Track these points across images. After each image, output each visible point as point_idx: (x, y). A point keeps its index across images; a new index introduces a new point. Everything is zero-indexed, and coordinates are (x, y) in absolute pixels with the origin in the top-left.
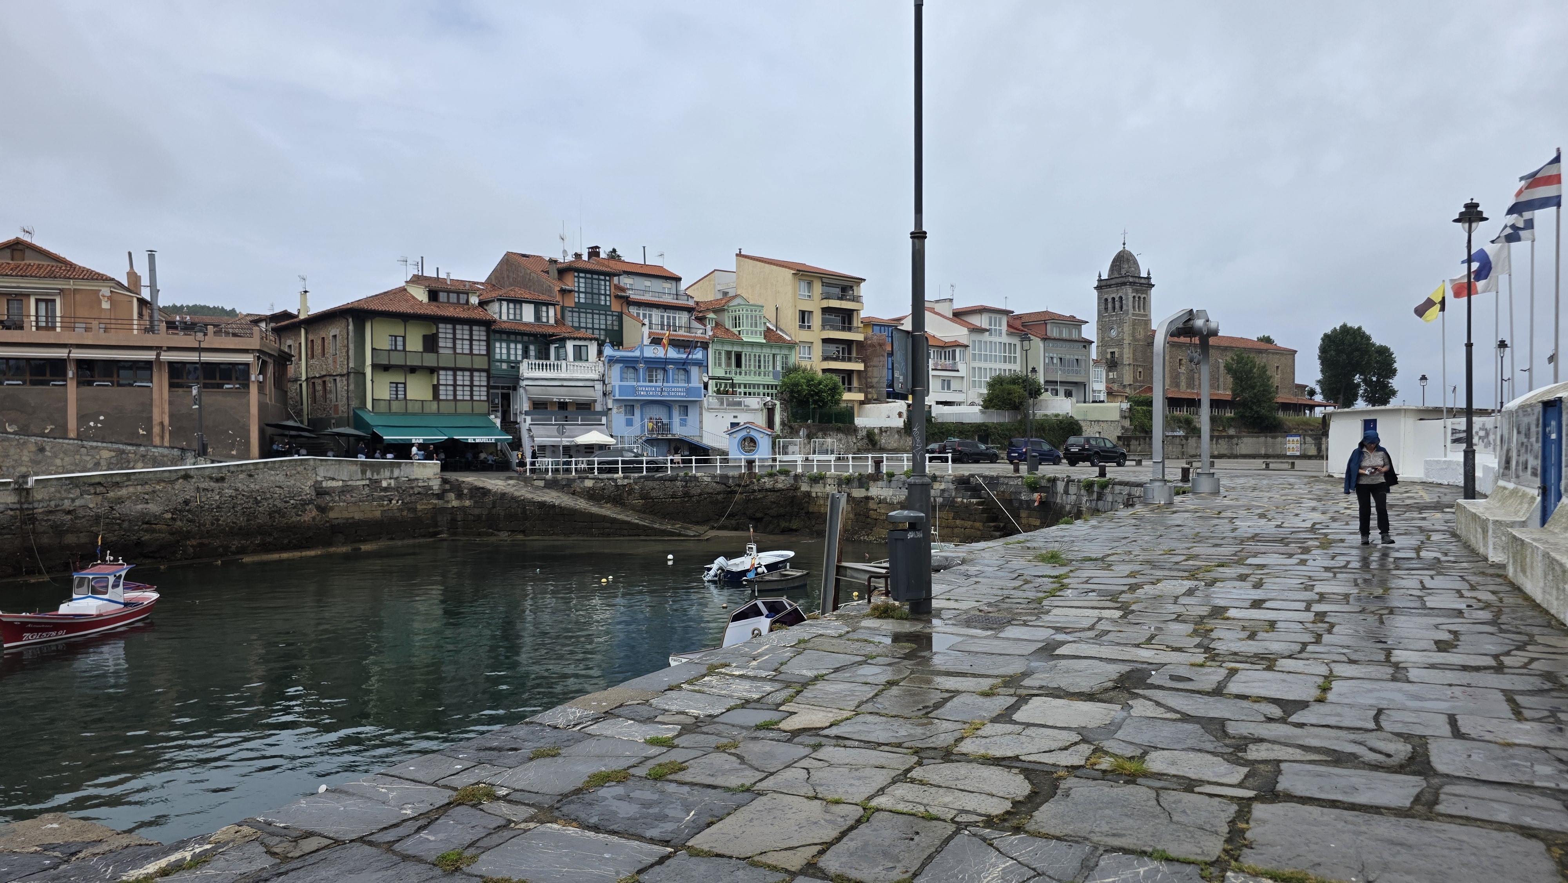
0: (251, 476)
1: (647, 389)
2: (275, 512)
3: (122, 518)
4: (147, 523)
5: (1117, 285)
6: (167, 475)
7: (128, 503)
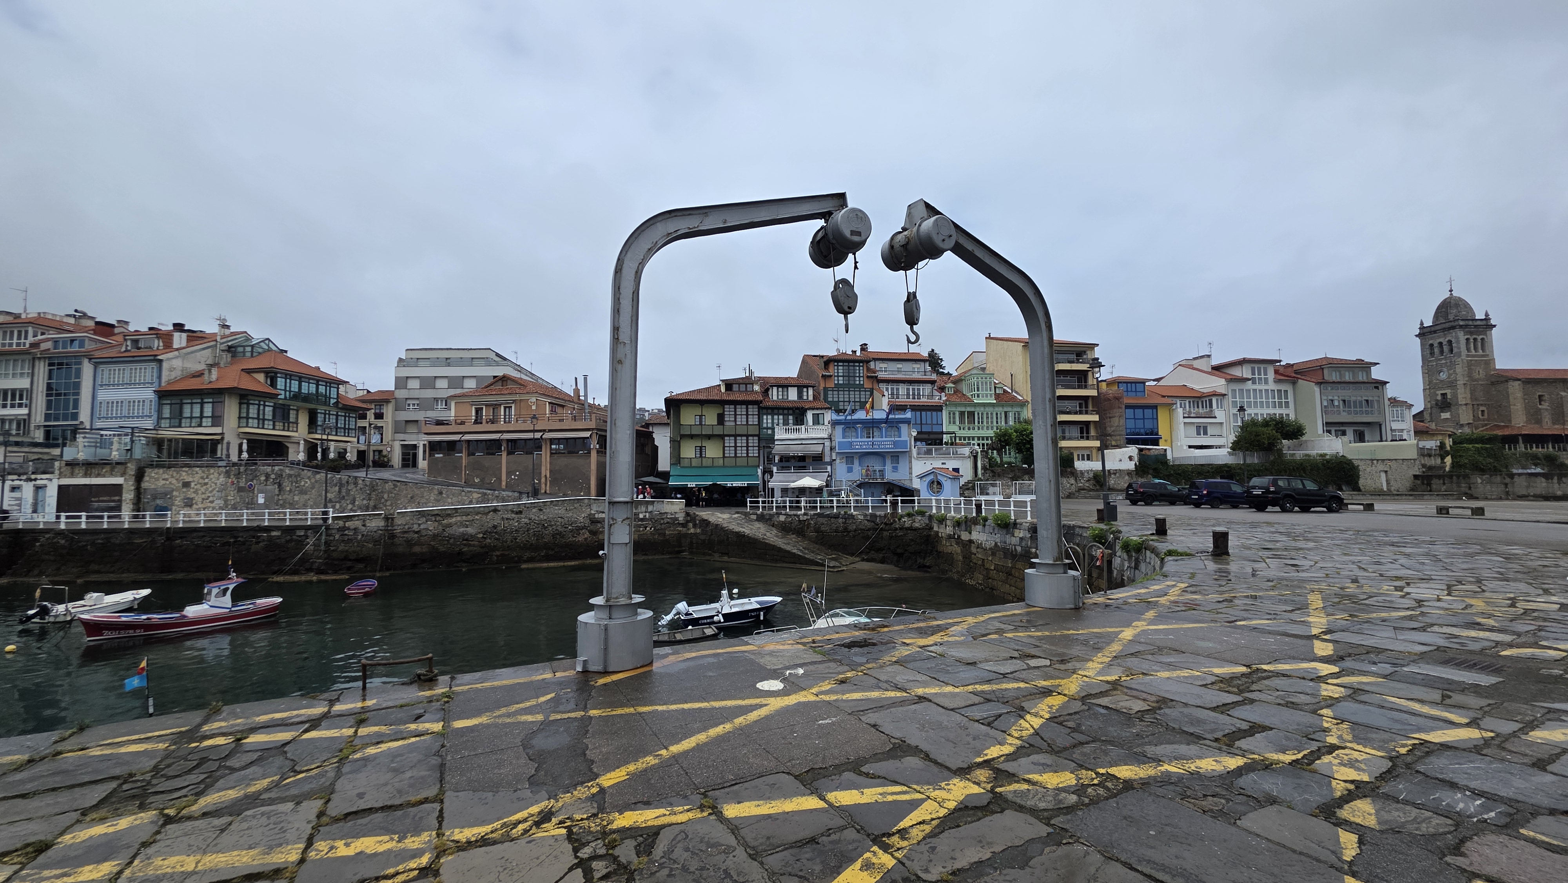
0: (541, 510)
1: (861, 442)
2: (557, 534)
3: (450, 537)
4: (466, 540)
5: (1444, 330)
6: (482, 509)
7: (454, 527)
